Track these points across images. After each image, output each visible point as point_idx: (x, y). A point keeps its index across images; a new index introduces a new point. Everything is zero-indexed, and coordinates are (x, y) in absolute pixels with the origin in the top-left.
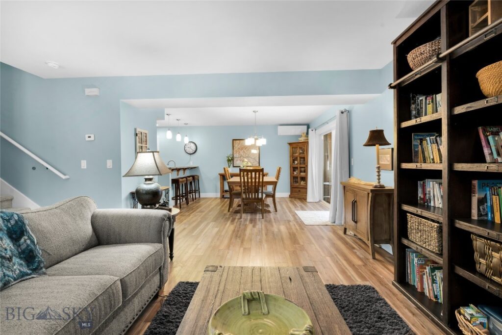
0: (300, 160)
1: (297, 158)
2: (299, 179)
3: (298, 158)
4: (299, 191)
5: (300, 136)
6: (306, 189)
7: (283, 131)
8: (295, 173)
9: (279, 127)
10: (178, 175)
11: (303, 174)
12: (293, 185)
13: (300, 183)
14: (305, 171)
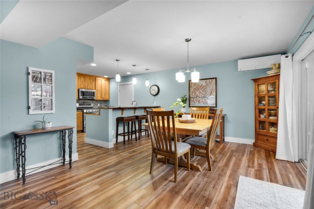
0: (269, 100)
1: (264, 97)
2: (267, 125)
3: (267, 98)
4: (267, 140)
5: (270, 69)
6: (276, 138)
7: (244, 65)
8: (262, 116)
9: (240, 62)
10: (122, 115)
11: (272, 118)
12: (259, 131)
13: (269, 130)
14: (276, 115)
